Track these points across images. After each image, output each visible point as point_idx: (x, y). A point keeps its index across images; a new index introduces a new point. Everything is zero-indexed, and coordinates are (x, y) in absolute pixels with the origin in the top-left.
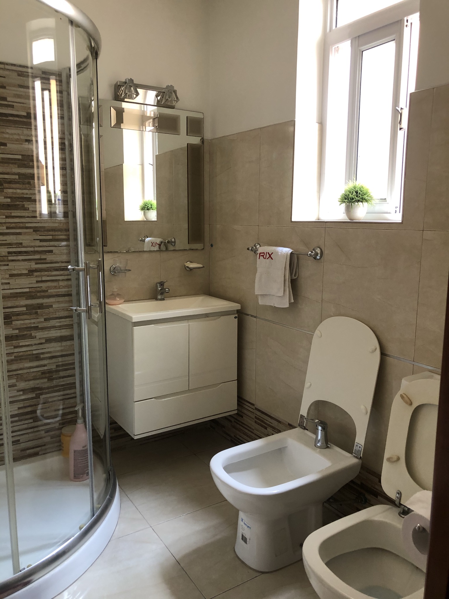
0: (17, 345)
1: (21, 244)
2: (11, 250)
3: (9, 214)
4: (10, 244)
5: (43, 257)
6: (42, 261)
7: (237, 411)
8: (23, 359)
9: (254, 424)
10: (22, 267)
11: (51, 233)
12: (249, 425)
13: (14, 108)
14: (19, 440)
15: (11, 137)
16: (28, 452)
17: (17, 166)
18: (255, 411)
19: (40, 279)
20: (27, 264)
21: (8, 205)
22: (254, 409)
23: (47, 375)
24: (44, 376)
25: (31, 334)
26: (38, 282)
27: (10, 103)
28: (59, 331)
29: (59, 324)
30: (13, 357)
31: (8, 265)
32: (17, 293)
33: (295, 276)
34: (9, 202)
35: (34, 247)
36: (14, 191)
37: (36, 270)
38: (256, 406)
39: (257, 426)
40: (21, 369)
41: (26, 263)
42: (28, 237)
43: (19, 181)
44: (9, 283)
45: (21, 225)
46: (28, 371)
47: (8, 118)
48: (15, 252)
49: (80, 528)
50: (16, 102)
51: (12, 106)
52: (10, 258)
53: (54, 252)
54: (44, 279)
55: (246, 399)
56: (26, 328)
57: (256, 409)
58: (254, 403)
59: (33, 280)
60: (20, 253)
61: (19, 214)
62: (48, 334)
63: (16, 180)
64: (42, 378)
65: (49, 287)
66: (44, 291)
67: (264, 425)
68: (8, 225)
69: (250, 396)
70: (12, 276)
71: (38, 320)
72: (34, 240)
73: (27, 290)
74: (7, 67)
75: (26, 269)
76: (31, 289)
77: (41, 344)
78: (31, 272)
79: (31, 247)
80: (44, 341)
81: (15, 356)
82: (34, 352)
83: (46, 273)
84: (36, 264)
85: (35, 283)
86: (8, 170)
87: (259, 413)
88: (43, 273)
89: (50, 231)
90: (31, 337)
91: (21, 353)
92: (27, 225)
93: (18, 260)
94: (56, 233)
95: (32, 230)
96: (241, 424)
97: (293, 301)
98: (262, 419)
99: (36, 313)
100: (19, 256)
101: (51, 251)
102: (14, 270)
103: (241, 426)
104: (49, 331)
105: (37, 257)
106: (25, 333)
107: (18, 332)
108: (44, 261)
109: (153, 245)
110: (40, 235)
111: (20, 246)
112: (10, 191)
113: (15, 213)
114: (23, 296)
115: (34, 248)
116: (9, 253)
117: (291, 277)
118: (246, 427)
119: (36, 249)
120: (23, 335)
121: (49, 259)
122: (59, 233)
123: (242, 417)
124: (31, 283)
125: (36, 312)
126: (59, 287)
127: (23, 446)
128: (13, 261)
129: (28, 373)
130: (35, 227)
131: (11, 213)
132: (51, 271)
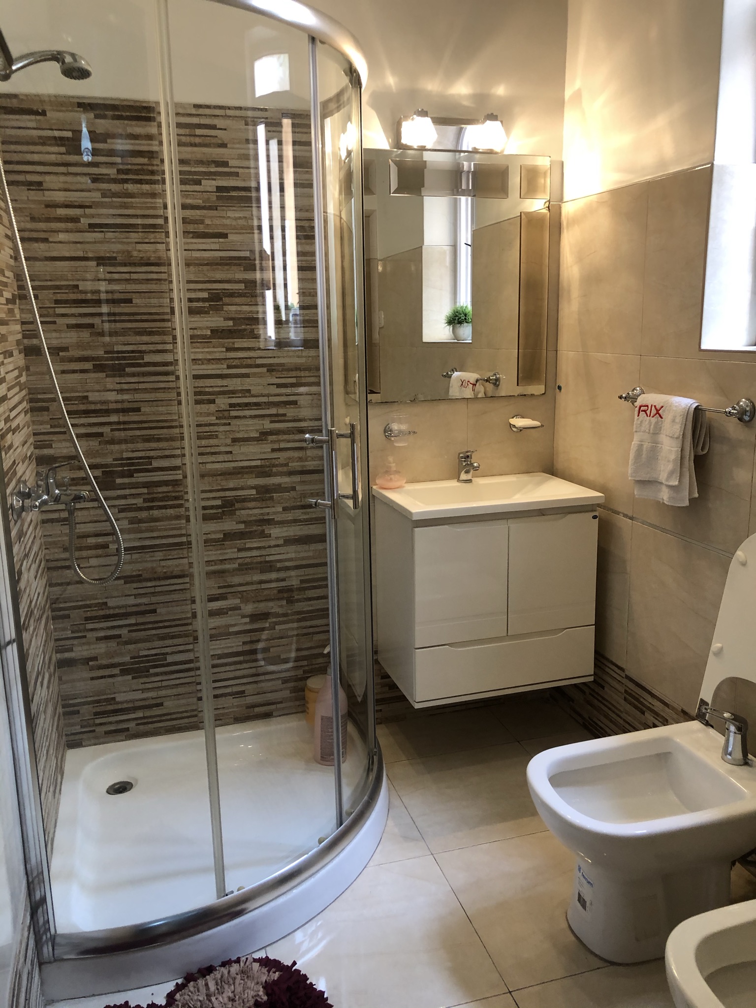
0: (242, 546)
1: (249, 391)
2: (234, 401)
3: (231, 344)
4: (233, 392)
5: (281, 411)
6: (280, 418)
7: (593, 677)
8: (250, 569)
9: (623, 702)
10: (250, 427)
11: (294, 374)
12: (615, 704)
13: (238, 176)
14: (243, 692)
15: (234, 223)
16: (257, 710)
17: (242, 269)
18: (625, 681)
19: (276, 446)
20: (258, 422)
21: (230, 330)
22: (623, 677)
23: (285, 595)
24: (281, 595)
25: (263, 531)
26: (273, 450)
27: (233, 170)
28: (306, 527)
29: (305, 517)
30: (236, 566)
31: (229, 424)
32: (242, 468)
33: (703, 449)
34: (231, 326)
35: (268, 395)
36: (239, 308)
37: (272, 433)
38: (627, 673)
39: (628, 707)
40: (247, 584)
41: (256, 421)
42: (258, 380)
43: (246, 293)
44: (231, 452)
45: (249, 362)
46: (259, 586)
47: (229, 194)
48: (239, 405)
49: (320, 842)
50: (242, 168)
51: (237, 174)
52: (233, 413)
53: (298, 404)
54: (283, 445)
55: (611, 659)
56: (256, 521)
57: (627, 677)
58: (624, 666)
59: (267, 447)
60: (247, 405)
61: (245, 345)
62: (287, 531)
63: (240, 291)
64: (278, 599)
65: (289, 458)
66: (282, 464)
67: (639, 705)
68: (231, 362)
69: (617, 654)
70: (235, 440)
71: (273, 510)
72: (269, 384)
73: (258, 463)
74: (229, 112)
75: (257, 431)
76: (263, 461)
77: (278, 546)
78: (264, 435)
79: (264, 396)
80: (281, 542)
81: (239, 564)
82: (268, 559)
83: (285, 437)
84: (272, 422)
85: (268, 452)
86: (229, 276)
87: (631, 686)
88: (281, 437)
89: (292, 371)
90: (263, 535)
91: (248, 560)
92: (259, 361)
93: (245, 417)
94: (302, 374)
95: (265, 370)
96: (600, 699)
97: (697, 495)
98: (637, 696)
99: (271, 498)
100: (245, 410)
101: (295, 403)
102: (238, 432)
103: (601, 702)
104: (289, 526)
105: (273, 411)
106: (255, 528)
107: (244, 527)
108: (283, 418)
109: (464, 384)
110: (276, 378)
111: (247, 394)
112: (233, 308)
113: (239, 343)
114: (251, 473)
115: (268, 397)
116: (231, 405)
117: (695, 452)
118: (610, 706)
119: (272, 399)
120: (251, 532)
121: (290, 415)
122: (307, 373)
123: (603, 687)
124: (264, 453)
125: (270, 496)
126: (306, 459)
127: (250, 700)
128: (236, 417)
129: (257, 590)
130: (271, 365)
131: (234, 343)
132: (293, 434)
